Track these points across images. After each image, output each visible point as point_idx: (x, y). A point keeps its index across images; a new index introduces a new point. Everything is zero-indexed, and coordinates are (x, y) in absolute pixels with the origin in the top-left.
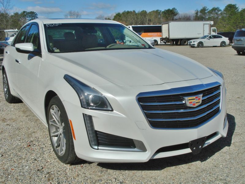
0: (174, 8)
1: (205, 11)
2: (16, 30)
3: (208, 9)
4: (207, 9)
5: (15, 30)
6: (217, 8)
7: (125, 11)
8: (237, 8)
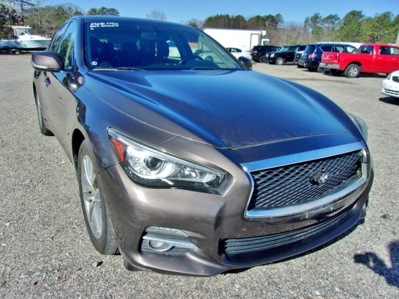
0: (279, 14)
1: (317, 19)
2: (28, 27)
3: (321, 17)
4: (319, 16)
5: (26, 28)
6: (335, 15)
7: (218, 15)
8: (363, 16)
